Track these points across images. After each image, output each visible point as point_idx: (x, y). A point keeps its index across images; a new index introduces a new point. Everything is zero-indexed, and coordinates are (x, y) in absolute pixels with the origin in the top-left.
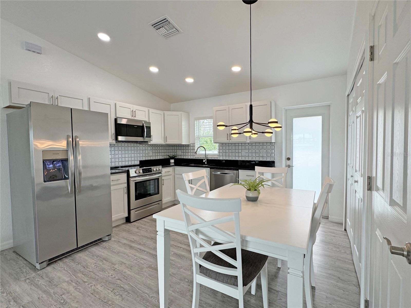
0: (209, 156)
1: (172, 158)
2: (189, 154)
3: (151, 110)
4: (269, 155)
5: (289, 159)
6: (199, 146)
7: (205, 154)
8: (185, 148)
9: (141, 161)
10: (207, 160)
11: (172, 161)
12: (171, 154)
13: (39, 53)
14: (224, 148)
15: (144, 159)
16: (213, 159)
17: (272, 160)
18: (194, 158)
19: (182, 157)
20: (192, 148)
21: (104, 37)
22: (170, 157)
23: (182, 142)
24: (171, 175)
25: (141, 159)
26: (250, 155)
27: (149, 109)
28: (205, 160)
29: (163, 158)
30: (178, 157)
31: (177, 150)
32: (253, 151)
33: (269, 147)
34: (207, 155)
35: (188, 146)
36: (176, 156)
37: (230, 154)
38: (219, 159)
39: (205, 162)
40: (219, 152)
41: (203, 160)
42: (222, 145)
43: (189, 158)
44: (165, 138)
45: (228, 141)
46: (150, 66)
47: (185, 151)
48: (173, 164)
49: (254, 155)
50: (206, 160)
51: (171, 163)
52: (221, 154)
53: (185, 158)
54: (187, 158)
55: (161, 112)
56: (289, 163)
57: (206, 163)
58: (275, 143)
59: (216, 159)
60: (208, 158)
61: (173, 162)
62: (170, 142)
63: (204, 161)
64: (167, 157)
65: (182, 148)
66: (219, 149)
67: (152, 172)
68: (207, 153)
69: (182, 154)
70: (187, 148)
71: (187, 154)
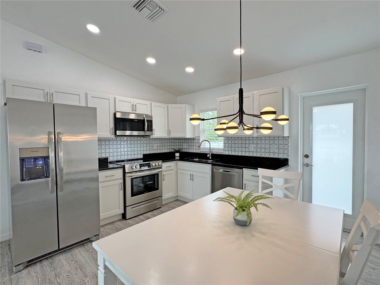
0: (214, 151)
1: (177, 152)
2: (194, 147)
3: (154, 104)
4: (281, 151)
5: (307, 156)
6: (204, 139)
7: (210, 147)
8: (190, 141)
9: (144, 155)
10: (212, 154)
11: (177, 155)
12: (177, 148)
13: (40, 52)
14: (230, 142)
15: (148, 153)
16: (218, 153)
17: (285, 157)
18: (199, 152)
19: (188, 151)
20: (197, 141)
21: (93, 29)
22: (176, 150)
23: (186, 135)
24: (173, 170)
25: (145, 153)
26: (259, 150)
27: (151, 102)
28: (209, 154)
29: (168, 151)
30: (183, 151)
31: (183, 144)
32: (263, 146)
33: (281, 142)
34: (212, 149)
35: (193, 139)
36: (182, 149)
37: (237, 149)
38: (224, 153)
39: (209, 157)
40: (225, 147)
41: (207, 154)
42: (228, 139)
43: (194, 151)
44: (169, 132)
46: (147, 57)
47: (190, 144)
48: (178, 158)
49: (263, 150)
50: (210, 154)
51: (176, 156)
52: (226, 149)
53: (190, 151)
54: (192, 151)
55: (165, 105)
56: (307, 160)
57: (210, 158)
58: (288, 137)
59: (221, 153)
60: (213, 153)
61: (179, 156)
62: (174, 135)
63: (208, 156)
64: (173, 150)
65: (188, 141)
66: (224, 143)
67: (150, 167)
68: (211, 147)
69: (188, 147)
70: (192, 141)
71: (192, 147)
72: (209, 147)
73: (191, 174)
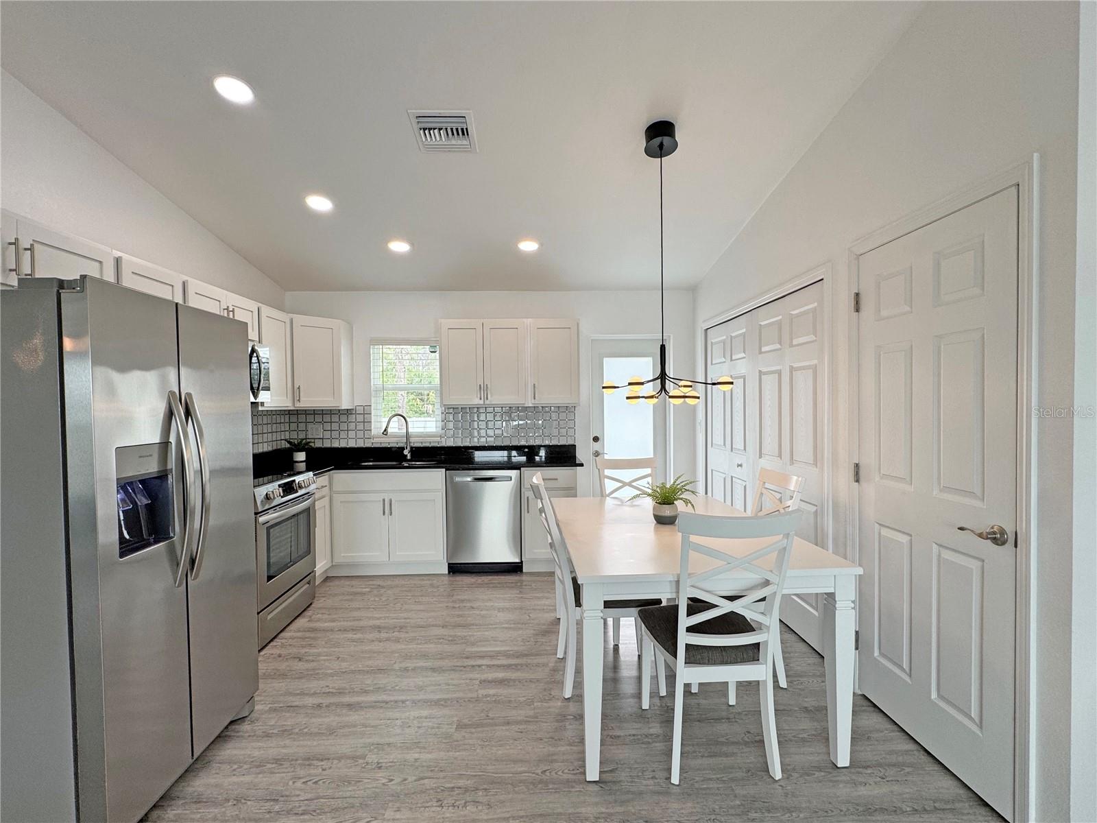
0: (415, 439)
1: (299, 447)
2: (352, 434)
4: (563, 431)
5: (596, 439)
7: (407, 432)
8: (334, 418)
10: (412, 448)
11: (301, 456)
12: (295, 437)
14: (458, 417)
16: (427, 445)
17: (570, 442)
18: (368, 445)
19: (327, 444)
20: (360, 418)
22: (293, 445)
24: (325, 496)
26: (523, 432)
27: (260, 305)
28: (407, 448)
30: (318, 444)
31: (310, 426)
32: (530, 425)
33: (563, 416)
34: (411, 437)
35: (348, 412)
36: (313, 441)
37: (475, 433)
38: (443, 444)
39: (407, 455)
40: (444, 429)
41: (403, 449)
42: (453, 411)
43: (352, 444)
44: (296, 392)
45: (481, 402)
47: (335, 426)
48: (303, 466)
49: (530, 432)
51: (297, 462)
53: (336, 445)
54: (343, 444)
55: (285, 317)
56: (596, 446)
57: (409, 457)
58: (576, 405)
59: (437, 445)
60: (413, 445)
61: (304, 459)
62: (306, 403)
63: (405, 452)
66: (442, 421)
67: (298, 491)
68: (409, 432)
69: (327, 435)
70: (344, 418)
71: (343, 435)
72: (405, 431)
73: (384, 500)
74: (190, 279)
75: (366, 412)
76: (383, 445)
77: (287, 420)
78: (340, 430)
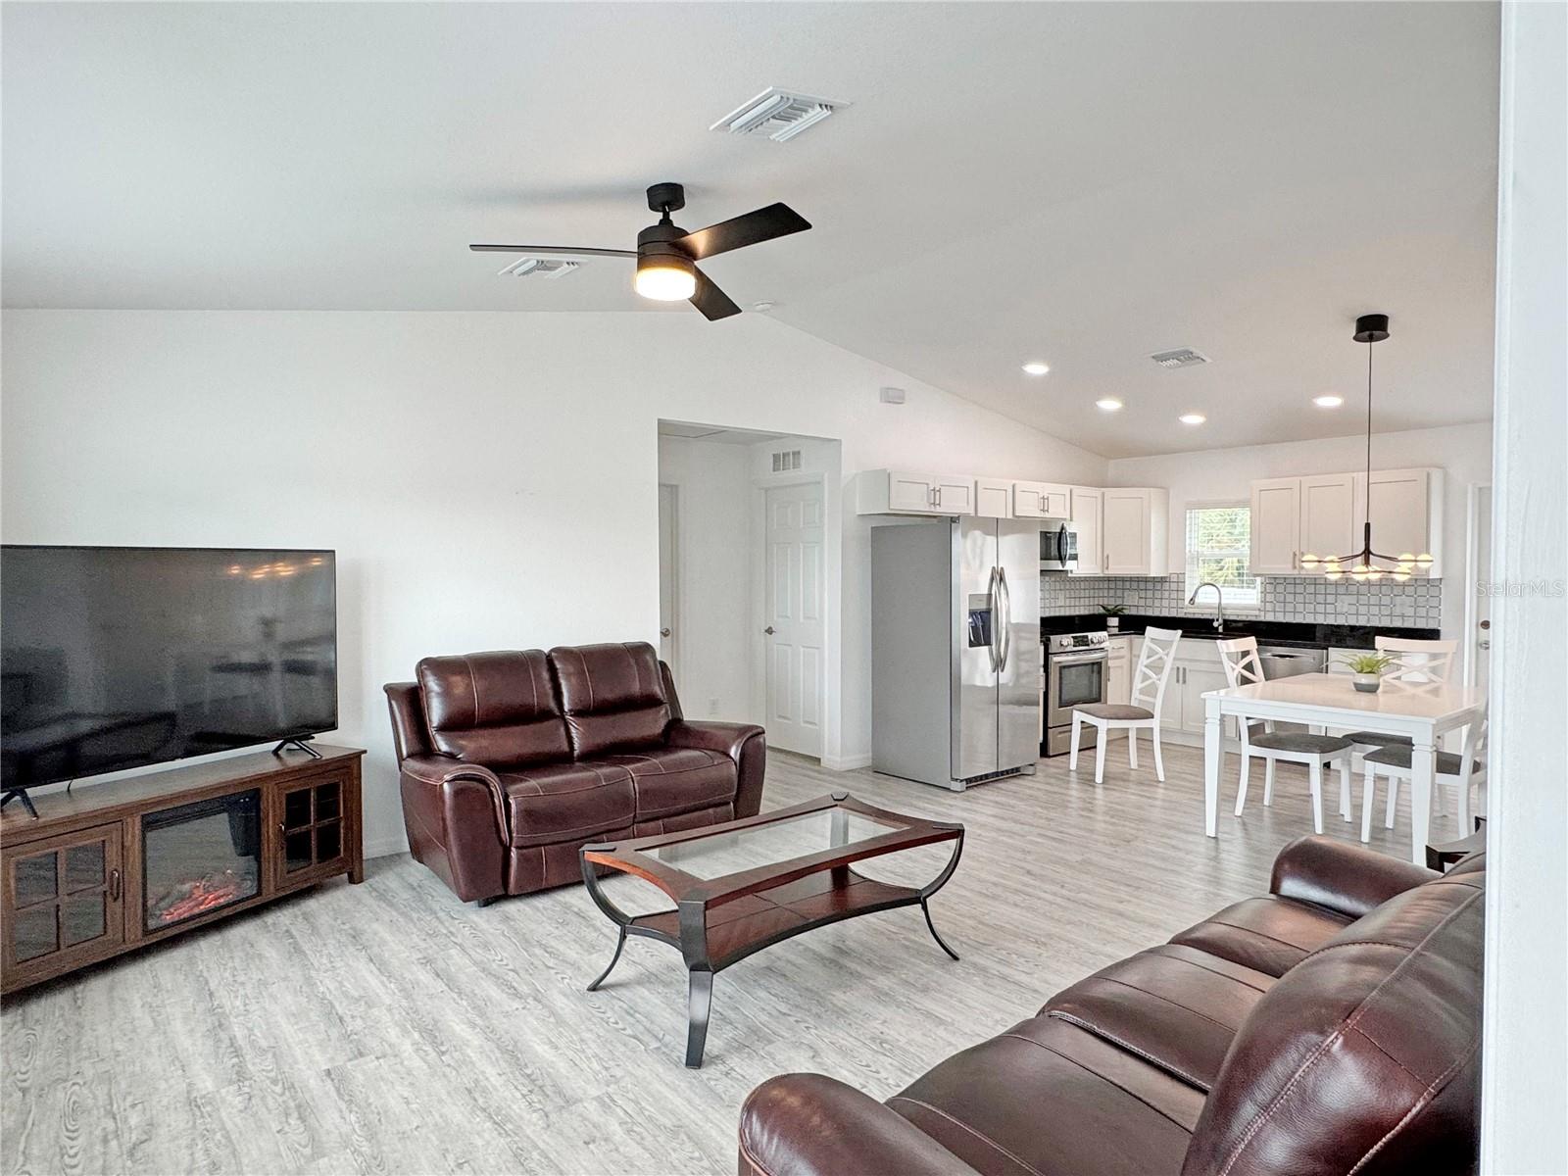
0: (1228, 612)
1: (1114, 615)
2: (1165, 603)
4: (1422, 612)
5: (1486, 625)
6: (1199, 583)
7: (1220, 603)
8: (1151, 586)
10: (1226, 622)
11: (1114, 622)
12: (1111, 603)
14: (1280, 589)
16: (1244, 618)
17: (1431, 624)
18: (1180, 615)
19: (1142, 612)
20: (1174, 586)
22: (1108, 610)
23: (1149, 570)
24: (1122, 657)
26: (1363, 610)
27: (1074, 487)
28: (1217, 620)
29: (1087, 613)
30: (1129, 611)
31: (1126, 593)
32: (1373, 600)
33: (1422, 591)
34: (1225, 609)
35: (1163, 580)
36: (1123, 607)
37: (1300, 608)
38: (1262, 619)
39: (1217, 628)
40: (1264, 601)
41: (1213, 620)
42: (1274, 582)
43: (1165, 613)
44: (1105, 561)
45: (1294, 571)
47: (1150, 594)
48: (1115, 630)
49: (1375, 610)
50: (1221, 621)
51: (1110, 626)
52: (1269, 607)
53: (1150, 613)
54: (1157, 613)
55: (1099, 494)
56: (1484, 635)
57: (1221, 630)
58: (1441, 579)
59: (1254, 619)
60: (1227, 618)
61: (1117, 624)
62: (1115, 570)
63: (1215, 624)
64: (1102, 611)
66: (1262, 592)
67: (1090, 645)
68: (1223, 602)
69: (1142, 602)
70: (1158, 586)
71: (1157, 603)
72: (1217, 602)
73: (1178, 669)
74: (1017, 482)
75: (1181, 582)
76: (1196, 616)
77: (1106, 586)
78: (1154, 598)
